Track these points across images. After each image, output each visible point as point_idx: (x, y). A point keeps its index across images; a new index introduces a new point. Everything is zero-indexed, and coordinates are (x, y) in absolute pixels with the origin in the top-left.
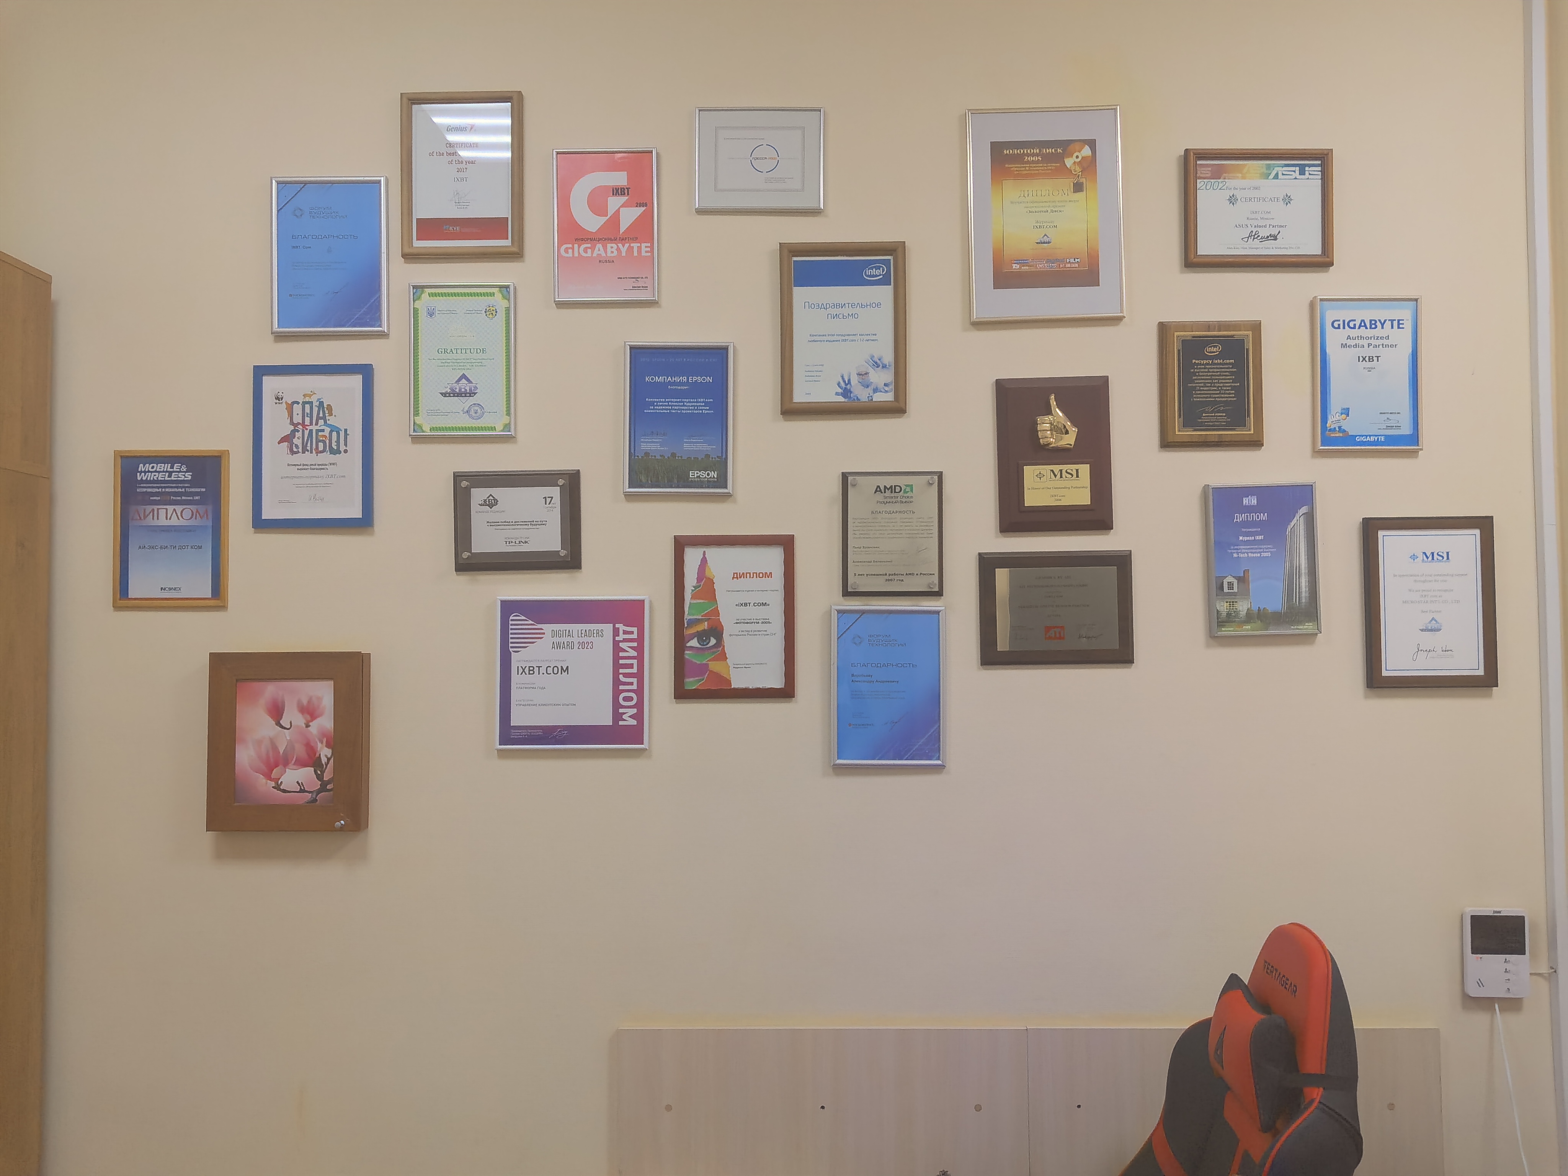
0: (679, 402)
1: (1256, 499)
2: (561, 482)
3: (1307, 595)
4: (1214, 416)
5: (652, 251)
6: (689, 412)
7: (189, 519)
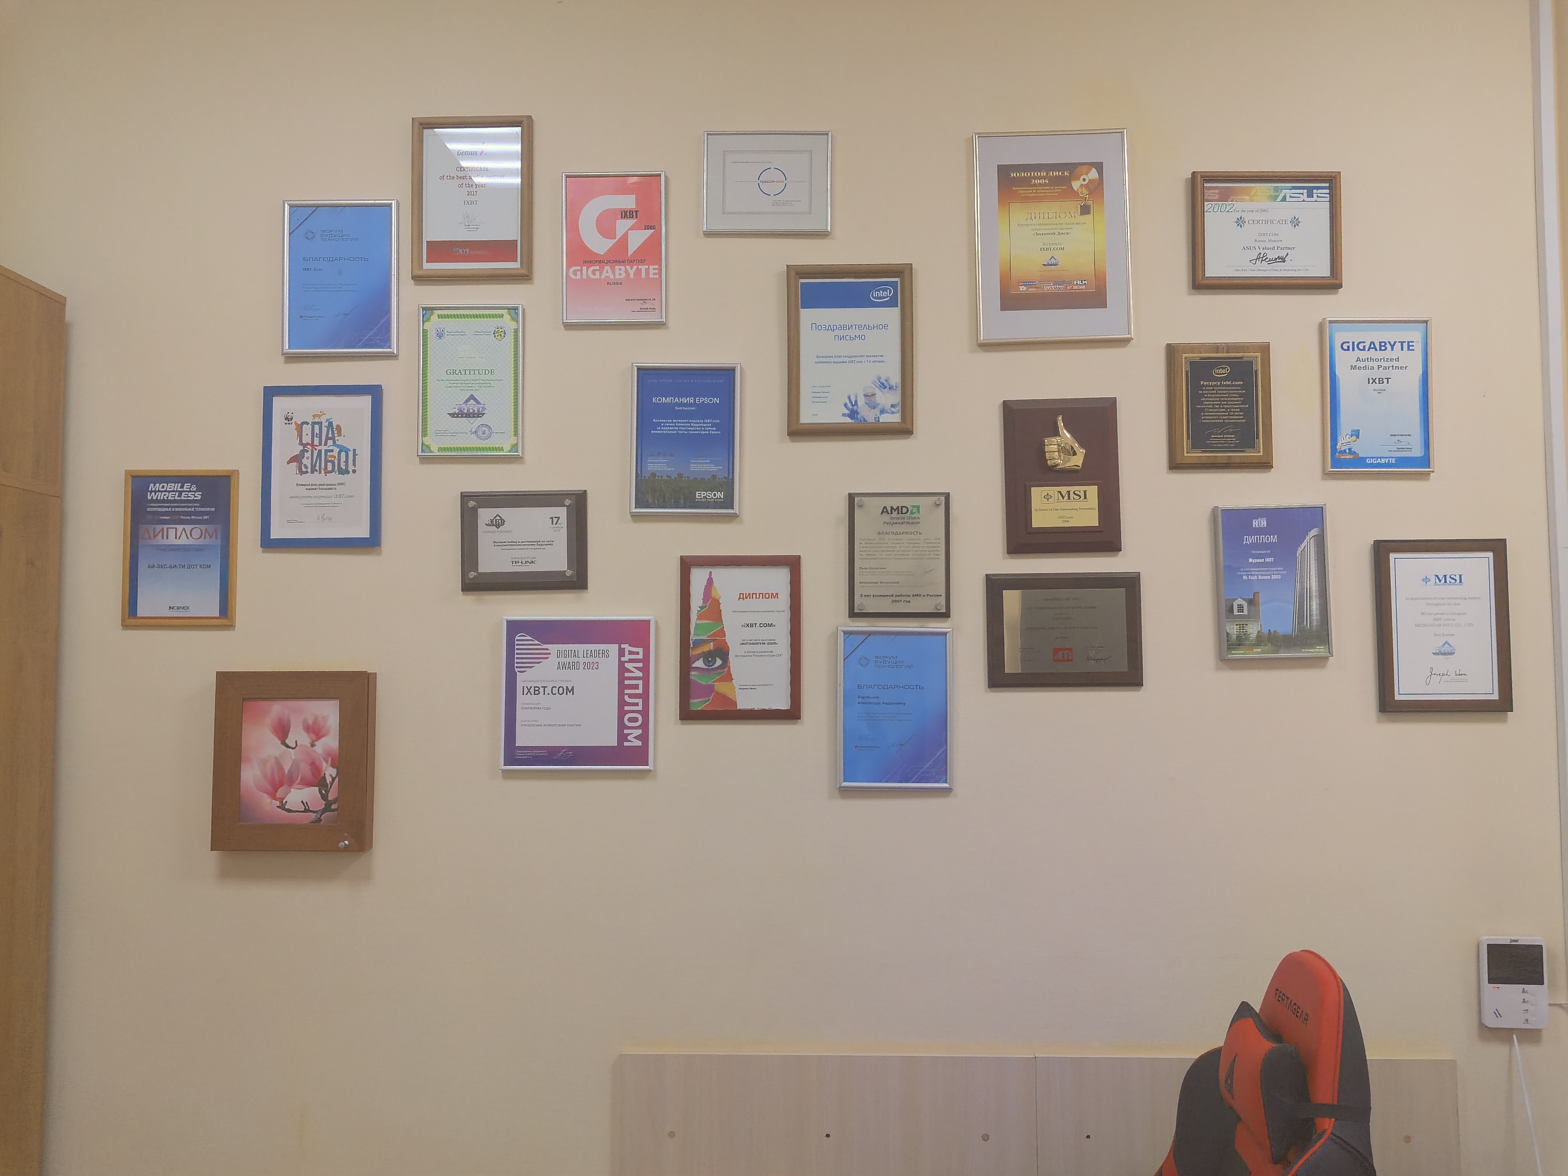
0: (686, 423)
1: (1265, 521)
2: (568, 502)
3: (1318, 618)
4: (1223, 438)
5: (660, 274)
6: (695, 432)
7: (198, 539)
